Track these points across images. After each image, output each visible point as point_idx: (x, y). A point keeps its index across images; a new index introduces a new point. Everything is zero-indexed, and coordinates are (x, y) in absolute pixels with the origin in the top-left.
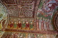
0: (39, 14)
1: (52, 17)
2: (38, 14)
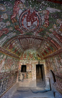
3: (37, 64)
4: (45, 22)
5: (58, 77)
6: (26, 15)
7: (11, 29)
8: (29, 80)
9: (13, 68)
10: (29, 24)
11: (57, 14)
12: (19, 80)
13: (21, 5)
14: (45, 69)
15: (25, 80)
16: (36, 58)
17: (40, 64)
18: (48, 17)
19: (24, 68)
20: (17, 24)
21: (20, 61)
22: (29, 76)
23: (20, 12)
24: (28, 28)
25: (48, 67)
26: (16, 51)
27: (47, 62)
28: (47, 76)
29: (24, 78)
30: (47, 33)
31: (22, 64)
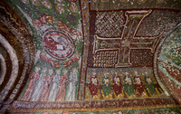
0: (75, 24)
1: (25, 15)
2: (80, 25)
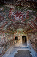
3: (23, 36)
4: (27, 16)
5: (33, 42)
6: (16, 14)
7: (9, 21)
8: (19, 43)
9: (11, 38)
10: (18, 18)
11: (33, 13)
12: (15, 43)
13: (13, 10)
14: (27, 38)
15: (17, 43)
16: (23, 33)
17: (25, 36)
18: (28, 14)
19: (16, 38)
20: (12, 18)
21: (14, 35)
22: (19, 41)
23: (13, 13)
24: (17, 20)
25: (28, 38)
26: (12, 30)
27: (28, 35)
28: (28, 41)
29: (16, 42)
30: (28, 21)
31: (15, 36)
